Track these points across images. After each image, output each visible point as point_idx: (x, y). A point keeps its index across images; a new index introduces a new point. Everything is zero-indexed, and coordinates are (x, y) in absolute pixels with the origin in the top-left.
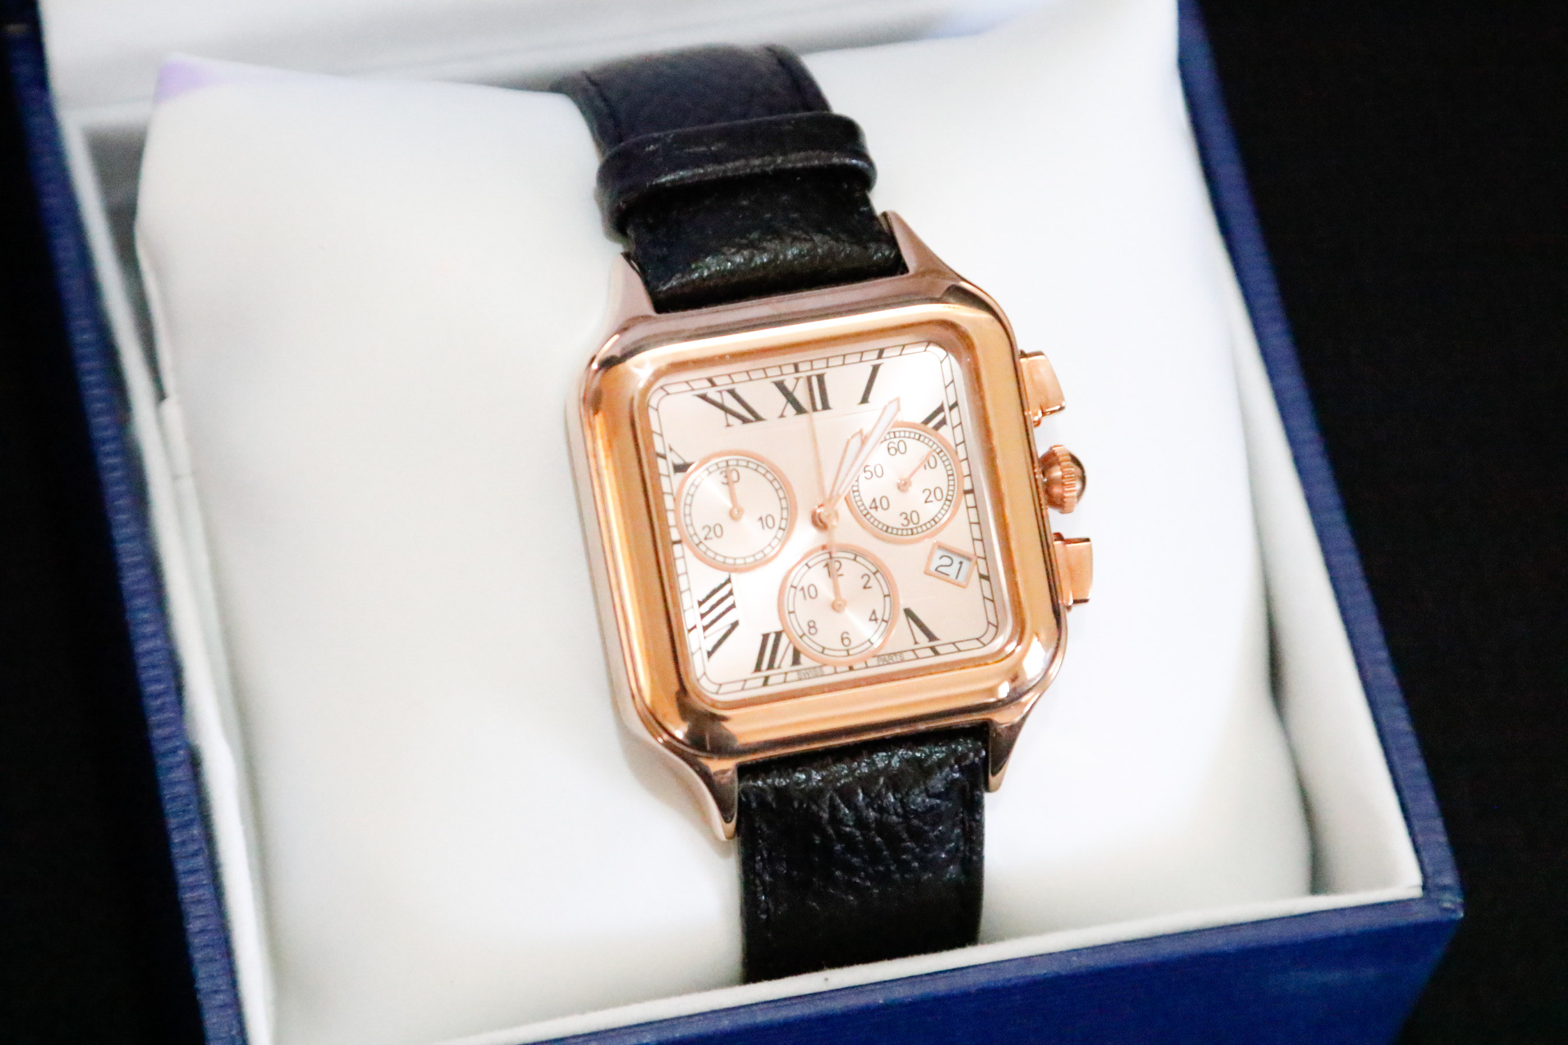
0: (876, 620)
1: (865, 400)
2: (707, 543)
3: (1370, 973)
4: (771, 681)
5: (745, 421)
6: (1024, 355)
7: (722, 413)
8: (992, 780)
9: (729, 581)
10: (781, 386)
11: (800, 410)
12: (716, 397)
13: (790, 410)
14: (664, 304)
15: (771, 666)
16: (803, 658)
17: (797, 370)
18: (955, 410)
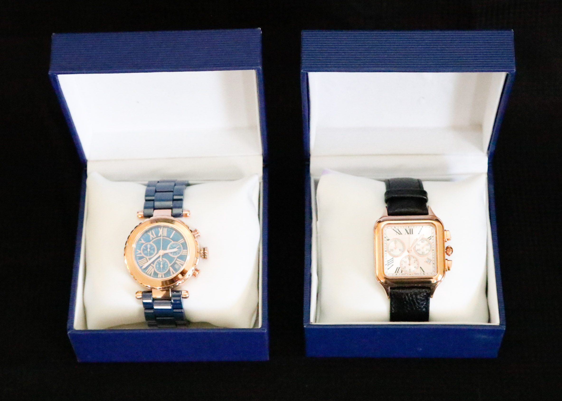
0: (415, 268)
1: (419, 234)
2: (391, 252)
3: (491, 337)
4: (397, 275)
5: (399, 234)
6: (445, 230)
7: (396, 232)
8: (431, 296)
9: (393, 258)
10: (406, 230)
11: (408, 233)
12: (395, 230)
13: (407, 233)
14: (389, 214)
15: (397, 272)
16: (403, 272)
17: (409, 227)
18: (433, 237)
